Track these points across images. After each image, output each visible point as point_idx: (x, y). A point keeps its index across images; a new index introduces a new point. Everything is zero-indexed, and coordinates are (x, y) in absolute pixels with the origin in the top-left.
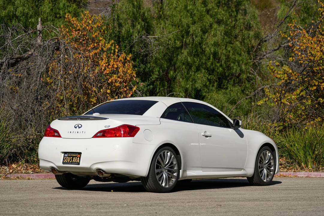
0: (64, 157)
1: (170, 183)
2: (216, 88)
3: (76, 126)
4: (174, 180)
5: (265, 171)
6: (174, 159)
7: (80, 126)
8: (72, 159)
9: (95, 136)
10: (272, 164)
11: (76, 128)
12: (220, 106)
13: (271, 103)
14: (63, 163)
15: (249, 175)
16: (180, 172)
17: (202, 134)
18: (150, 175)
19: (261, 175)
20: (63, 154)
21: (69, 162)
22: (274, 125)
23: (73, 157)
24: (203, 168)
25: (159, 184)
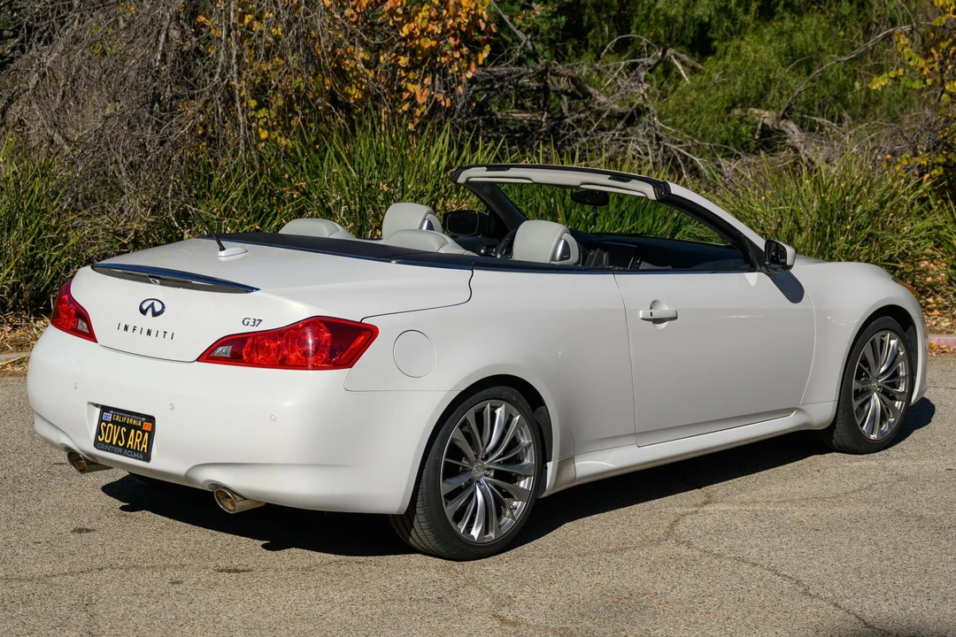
0: (101, 420)
1: (504, 519)
2: (756, 18)
3: (144, 307)
4: (518, 505)
5: (876, 401)
6: (523, 426)
7: (158, 307)
8: (127, 435)
9: (208, 356)
10: (901, 374)
11: (144, 312)
12: (759, 80)
13: (914, 81)
14: (97, 444)
15: (818, 426)
16: (546, 468)
17: (641, 314)
18: (419, 504)
19: (859, 419)
20: (98, 410)
21: (114, 443)
22: (917, 159)
23: (129, 427)
24: (641, 435)
25: (456, 535)
